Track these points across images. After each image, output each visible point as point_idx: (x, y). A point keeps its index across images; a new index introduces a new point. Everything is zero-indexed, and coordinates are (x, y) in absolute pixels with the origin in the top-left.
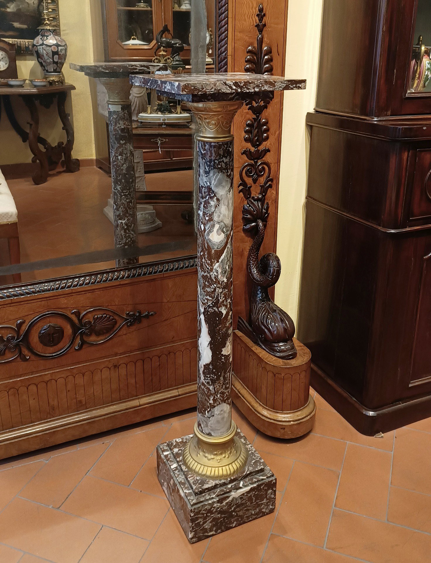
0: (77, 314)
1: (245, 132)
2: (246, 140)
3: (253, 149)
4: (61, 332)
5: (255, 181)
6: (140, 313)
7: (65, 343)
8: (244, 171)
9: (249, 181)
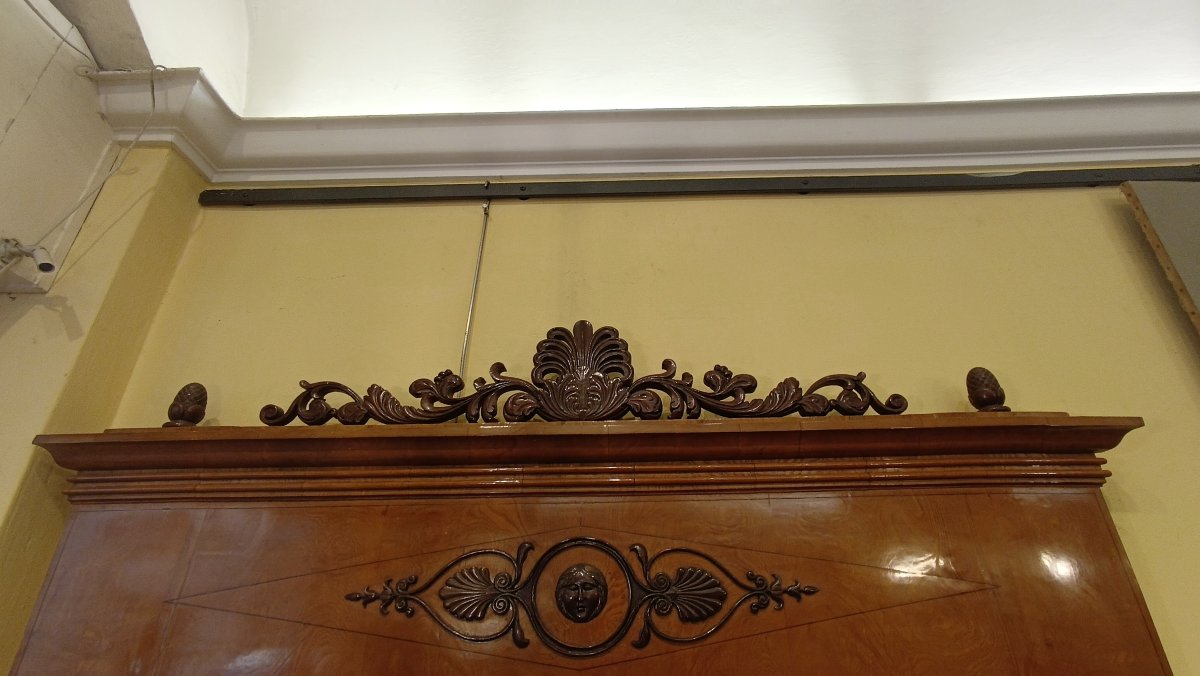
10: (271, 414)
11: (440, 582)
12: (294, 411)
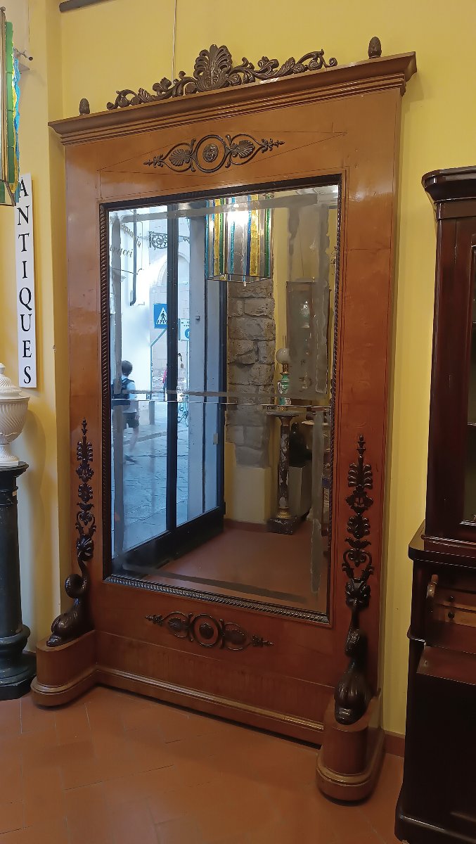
0: (223, 623)
1: (348, 524)
2: (349, 531)
3: (355, 540)
4: (212, 632)
5: (357, 565)
6: (262, 639)
7: (212, 641)
8: (347, 556)
9: (352, 565)
10: (110, 106)
11: (169, 156)
12: (117, 104)
